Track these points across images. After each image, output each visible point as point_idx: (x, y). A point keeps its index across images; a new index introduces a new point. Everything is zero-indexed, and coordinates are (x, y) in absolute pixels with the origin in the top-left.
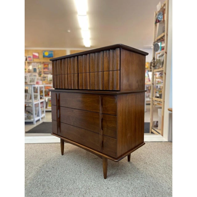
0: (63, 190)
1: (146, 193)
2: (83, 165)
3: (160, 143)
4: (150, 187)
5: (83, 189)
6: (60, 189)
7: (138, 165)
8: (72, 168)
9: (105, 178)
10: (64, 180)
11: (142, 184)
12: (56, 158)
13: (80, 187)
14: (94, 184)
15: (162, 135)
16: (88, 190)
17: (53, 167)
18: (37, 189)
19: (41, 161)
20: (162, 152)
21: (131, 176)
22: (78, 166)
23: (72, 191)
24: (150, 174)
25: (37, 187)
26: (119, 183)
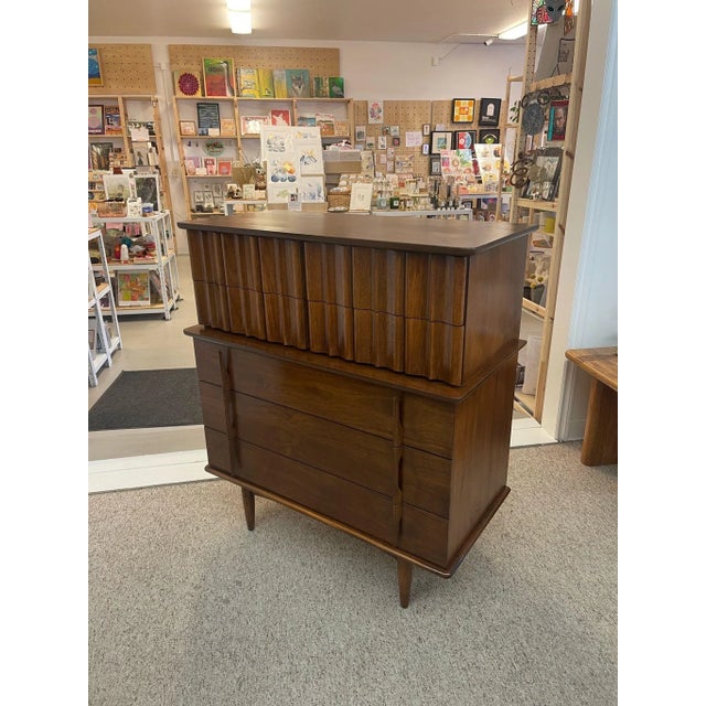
0: (296, 662)
1: (525, 644)
2: (327, 563)
3: (533, 449)
4: (530, 621)
5: (352, 653)
6: (286, 661)
7: (485, 546)
8: (296, 579)
9: (405, 605)
10: (289, 626)
11: (507, 613)
12: (234, 544)
13: (342, 646)
14: (379, 630)
15: (539, 420)
16: (367, 654)
17: (239, 583)
18: (216, 671)
19: (190, 559)
20: (544, 485)
21: (473, 589)
22: (315, 568)
23: (321, 664)
24: (523, 576)
25: (217, 664)
26: (447, 616)
